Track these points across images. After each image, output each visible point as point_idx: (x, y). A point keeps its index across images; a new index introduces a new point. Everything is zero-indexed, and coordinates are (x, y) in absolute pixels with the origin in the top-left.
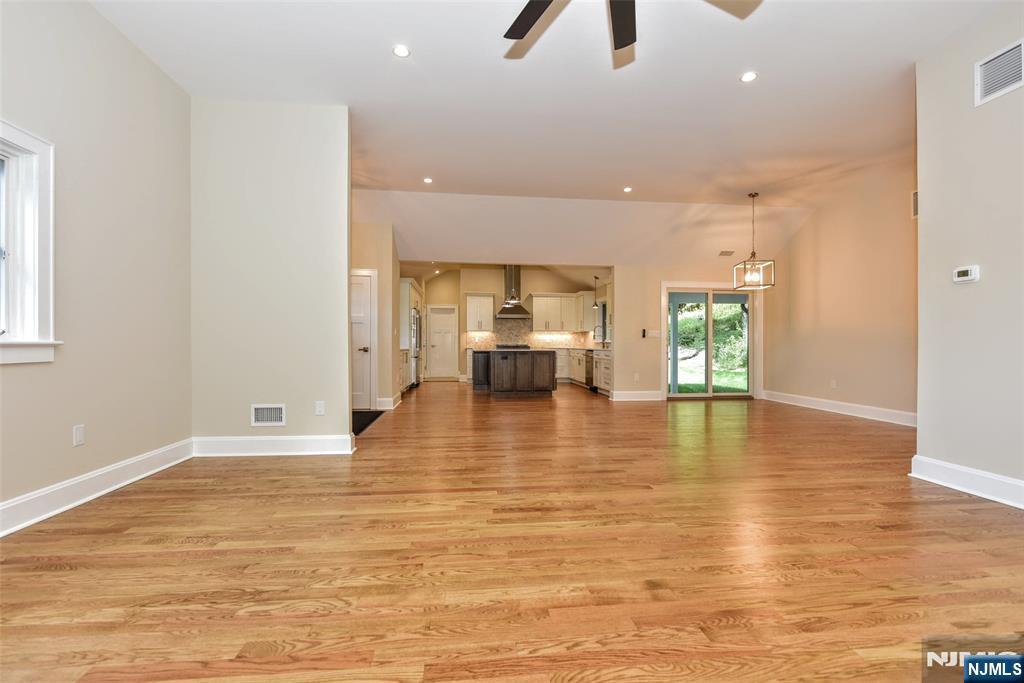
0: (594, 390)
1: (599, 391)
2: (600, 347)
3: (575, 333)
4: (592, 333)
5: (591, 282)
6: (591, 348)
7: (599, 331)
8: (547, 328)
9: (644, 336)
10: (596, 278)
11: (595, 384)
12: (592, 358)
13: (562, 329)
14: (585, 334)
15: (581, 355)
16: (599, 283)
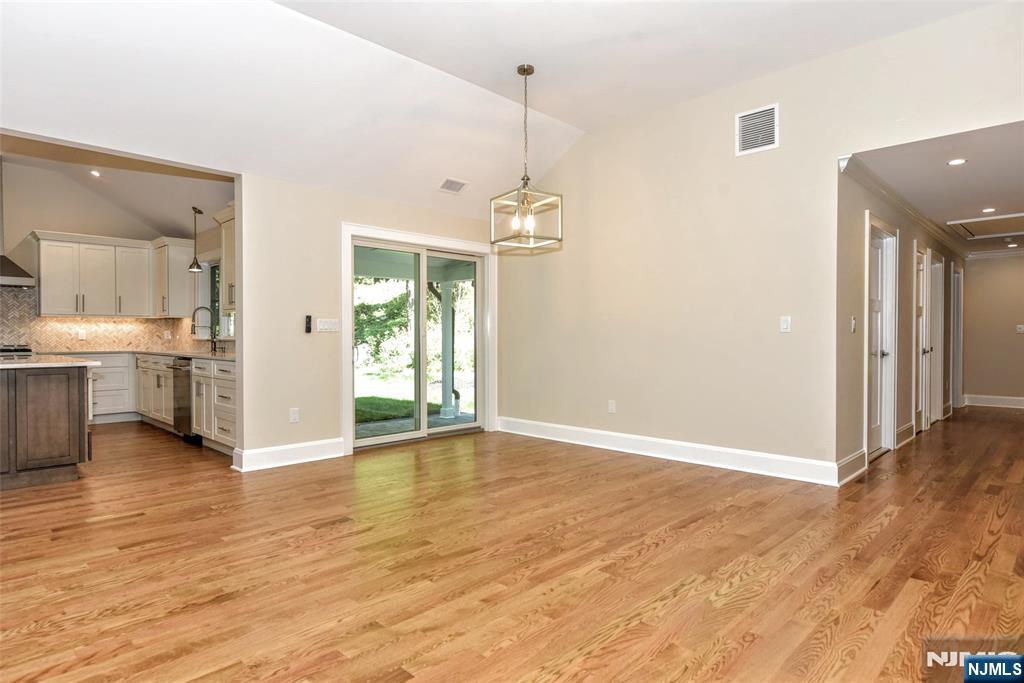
0: (196, 441)
1: (205, 443)
2: (206, 351)
3: (147, 321)
4: (187, 323)
5: (186, 220)
6: (187, 351)
7: (204, 317)
8: (80, 308)
9: (308, 330)
10: (197, 211)
11: (196, 429)
12: (188, 374)
13: (118, 312)
14: (173, 322)
15: (163, 365)
16: (203, 223)
